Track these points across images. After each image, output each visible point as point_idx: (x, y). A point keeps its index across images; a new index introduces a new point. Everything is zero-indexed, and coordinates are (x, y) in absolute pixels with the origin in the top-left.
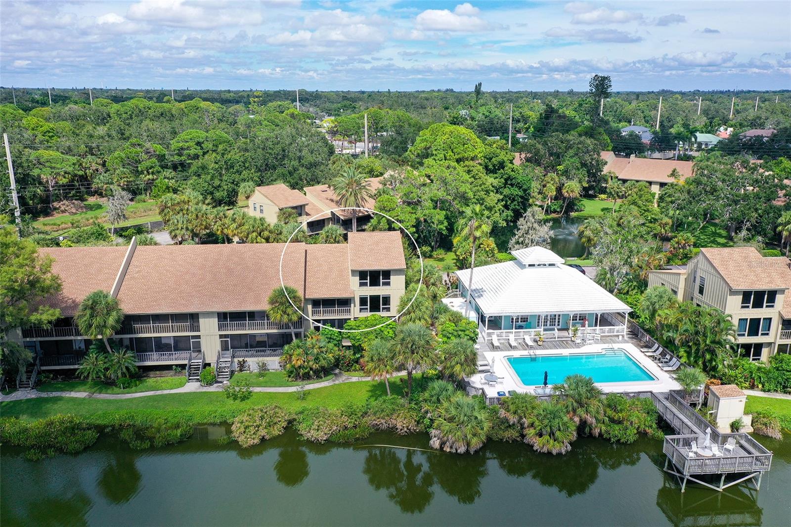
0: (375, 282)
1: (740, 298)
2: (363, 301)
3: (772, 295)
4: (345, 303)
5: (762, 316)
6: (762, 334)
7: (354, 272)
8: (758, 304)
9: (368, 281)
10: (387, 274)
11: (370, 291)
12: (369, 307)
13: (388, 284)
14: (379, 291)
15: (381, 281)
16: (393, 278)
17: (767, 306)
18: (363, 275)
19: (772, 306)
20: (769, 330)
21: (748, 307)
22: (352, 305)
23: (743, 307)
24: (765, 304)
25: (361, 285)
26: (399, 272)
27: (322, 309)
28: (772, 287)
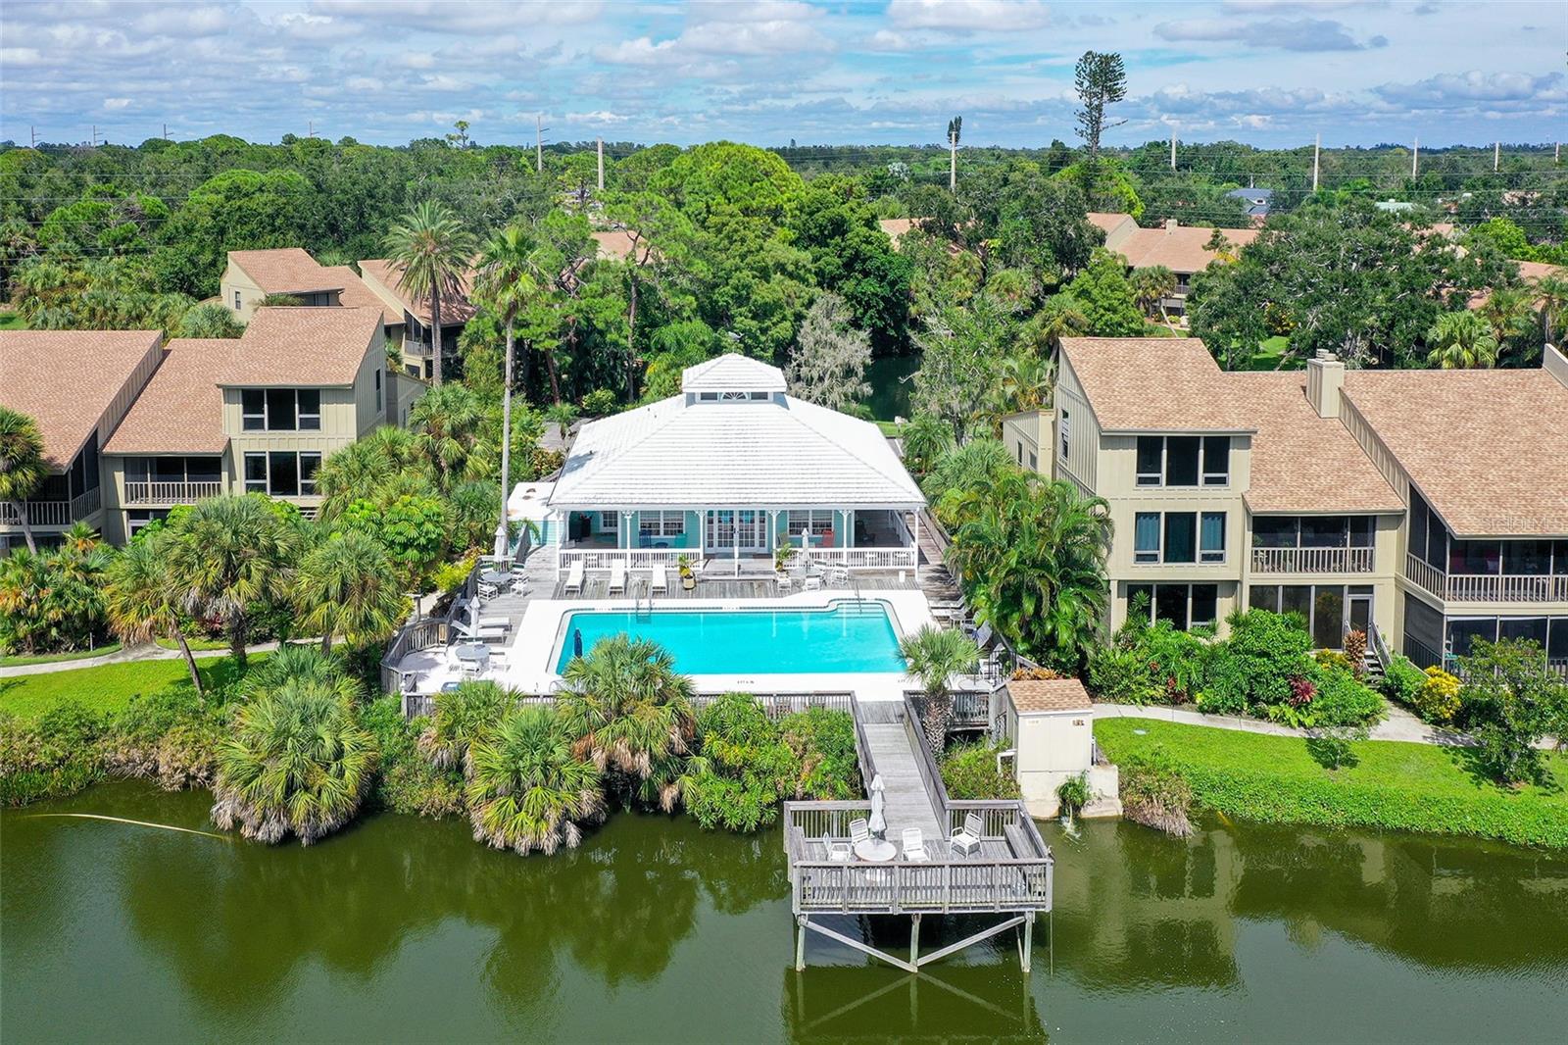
0: (282, 420)
1: (1131, 455)
2: (255, 466)
3: (1218, 449)
4: (207, 467)
5: (1199, 508)
6: (1205, 558)
7: (229, 391)
8: (1183, 474)
9: (266, 416)
10: (311, 398)
11: (270, 442)
12: (268, 481)
13: (314, 425)
14: (294, 441)
15: (298, 416)
16: (327, 411)
17: (1208, 481)
18: (251, 399)
19: (1223, 481)
20: (1223, 548)
21: (1156, 481)
22: (225, 475)
23: (1141, 481)
24: (1201, 475)
25: (250, 425)
26: (340, 393)
27: (150, 484)
28: (1215, 427)
